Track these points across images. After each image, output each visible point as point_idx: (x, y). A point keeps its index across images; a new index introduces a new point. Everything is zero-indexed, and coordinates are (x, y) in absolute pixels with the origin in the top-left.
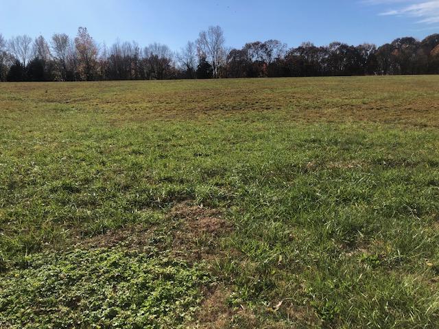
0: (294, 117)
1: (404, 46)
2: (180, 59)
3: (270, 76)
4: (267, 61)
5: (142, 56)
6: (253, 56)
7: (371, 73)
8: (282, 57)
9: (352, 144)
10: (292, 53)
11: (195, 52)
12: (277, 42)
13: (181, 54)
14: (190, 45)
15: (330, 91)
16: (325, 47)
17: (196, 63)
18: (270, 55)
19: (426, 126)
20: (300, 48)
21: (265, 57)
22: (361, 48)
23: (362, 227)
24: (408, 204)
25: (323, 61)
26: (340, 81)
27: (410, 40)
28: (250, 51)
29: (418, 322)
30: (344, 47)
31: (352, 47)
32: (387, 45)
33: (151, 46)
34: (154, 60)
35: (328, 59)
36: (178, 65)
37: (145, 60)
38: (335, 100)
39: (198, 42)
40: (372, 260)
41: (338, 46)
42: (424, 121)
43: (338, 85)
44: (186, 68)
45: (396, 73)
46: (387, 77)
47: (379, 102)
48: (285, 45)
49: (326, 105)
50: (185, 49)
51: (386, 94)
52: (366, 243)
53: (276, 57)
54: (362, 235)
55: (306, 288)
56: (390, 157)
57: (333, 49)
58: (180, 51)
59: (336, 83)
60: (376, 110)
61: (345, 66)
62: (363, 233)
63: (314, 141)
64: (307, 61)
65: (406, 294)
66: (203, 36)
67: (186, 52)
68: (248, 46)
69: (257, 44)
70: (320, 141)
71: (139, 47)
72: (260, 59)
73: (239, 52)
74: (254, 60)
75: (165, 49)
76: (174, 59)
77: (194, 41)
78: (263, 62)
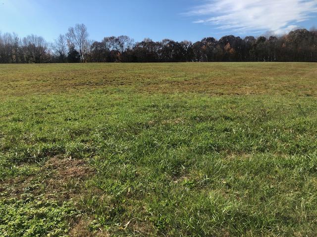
0: (140, 90)
1: (208, 43)
2: (54, 48)
3: (123, 61)
4: (121, 50)
5: (21, 44)
6: (110, 47)
7: (190, 61)
8: (131, 48)
9: (178, 108)
10: (138, 46)
11: (66, 42)
12: (127, 38)
13: (55, 44)
14: (61, 37)
15: (164, 72)
16: (159, 42)
17: (67, 51)
18: (122, 47)
19: (222, 94)
20: (143, 43)
21: (119, 47)
22: (183, 44)
23: (184, 162)
24: (212, 145)
25: (159, 51)
26: (170, 66)
27: (211, 39)
28: (108, 43)
29: (218, 221)
30: (172, 42)
31: (177, 43)
32: (199, 42)
33: (29, 37)
34: (31, 48)
35: (162, 51)
36: (53, 52)
37: (24, 48)
38: (167, 79)
39: (68, 35)
40: (190, 184)
41: (168, 42)
42: (221, 91)
43: (169, 68)
44: (59, 54)
45: (205, 60)
46: (200, 63)
47: (195, 79)
48: (133, 40)
49: (161, 81)
50: (57, 40)
51: (199, 74)
52: (187, 172)
53: (127, 48)
54: (184, 168)
55: (147, 209)
56: (201, 114)
57: (165, 44)
58: (53, 42)
59: (168, 67)
60: (193, 84)
61: (173, 55)
62: (184, 166)
63: (154, 106)
64: (148, 51)
65: (210, 203)
66: (72, 30)
67: (58, 42)
68: (106, 40)
69: (112, 38)
70: (158, 106)
71: (19, 37)
72: (115, 49)
73: (99, 43)
74: (111, 49)
75: (40, 39)
76: (48, 48)
77: (65, 35)
78: (117, 51)
